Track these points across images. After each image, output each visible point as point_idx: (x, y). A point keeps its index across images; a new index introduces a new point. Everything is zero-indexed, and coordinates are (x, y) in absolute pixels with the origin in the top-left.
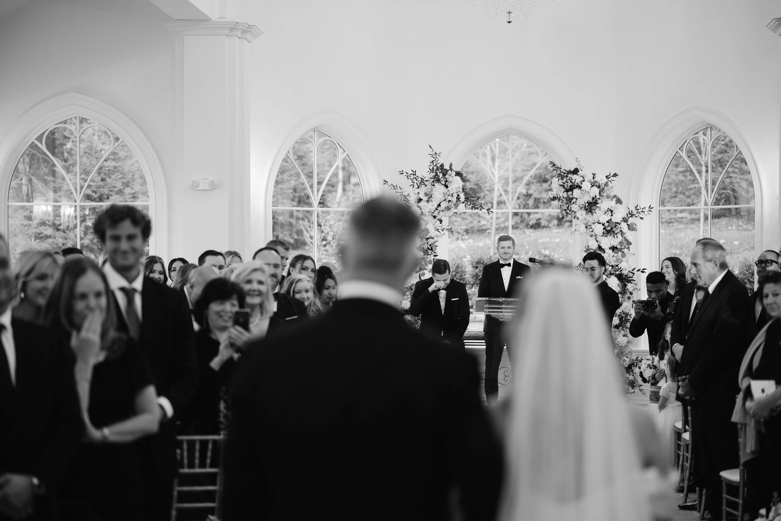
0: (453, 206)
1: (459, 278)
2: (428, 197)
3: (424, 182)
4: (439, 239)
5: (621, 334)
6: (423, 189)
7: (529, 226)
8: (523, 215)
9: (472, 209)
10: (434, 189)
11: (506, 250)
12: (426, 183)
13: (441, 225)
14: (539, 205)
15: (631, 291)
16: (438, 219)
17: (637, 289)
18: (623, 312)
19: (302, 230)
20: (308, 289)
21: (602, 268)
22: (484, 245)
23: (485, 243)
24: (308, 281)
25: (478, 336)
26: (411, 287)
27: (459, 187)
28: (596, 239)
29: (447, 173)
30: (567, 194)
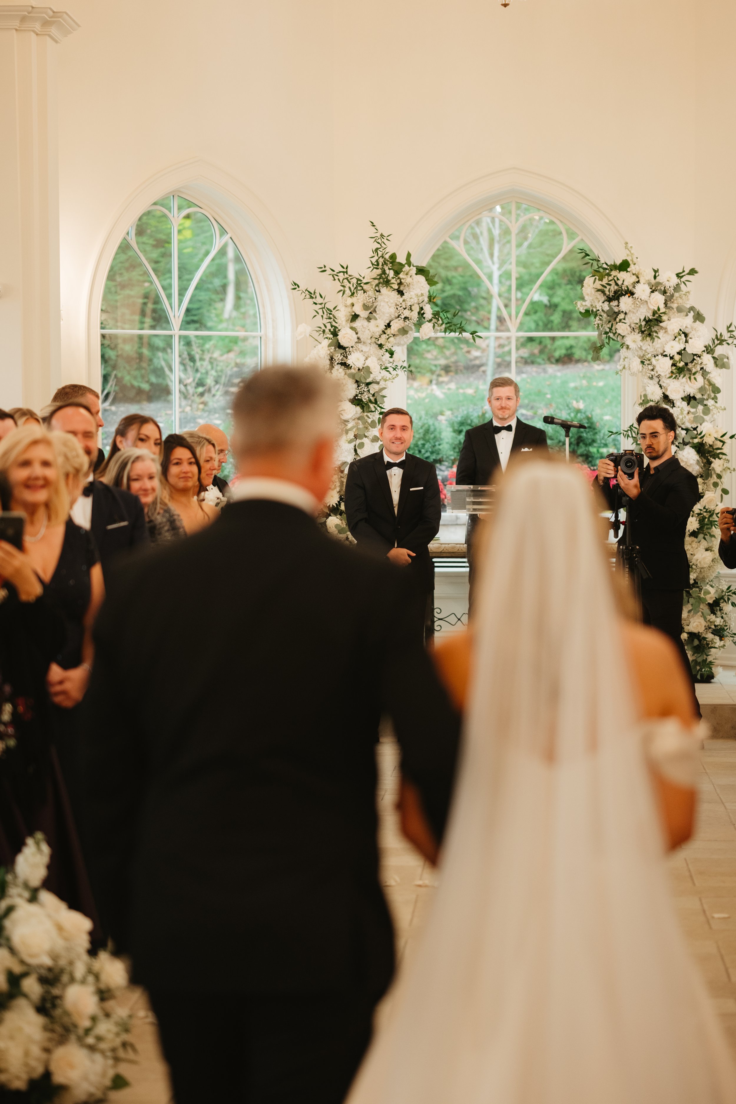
0: (413, 327)
1: (430, 450)
2: (370, 311)
3: (362, 285)
4: (389, 383)
5: (701, 547)
6: (360, 298)
7: (553, 360)
8: (543, 340)
9: (445, 332)
10: (380, 298)
11: (504, 403)
12: (365, 287)
13: (391, 360)
14: (571, 323)
15: (719, 473)
16: (387, 350)
17: (729, 469)
18: (704, 508)
19: (162, 369)
20: (153, 473)
21: (669, 434)
22: (475, 392)
23: (477, 390)
24: (153, 460)
25: (456, 550)
26: (340, 468)
27: (422, 295)
28: (658, 383)
29: (402, 269)
30: (609, 306)
